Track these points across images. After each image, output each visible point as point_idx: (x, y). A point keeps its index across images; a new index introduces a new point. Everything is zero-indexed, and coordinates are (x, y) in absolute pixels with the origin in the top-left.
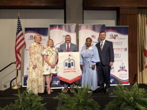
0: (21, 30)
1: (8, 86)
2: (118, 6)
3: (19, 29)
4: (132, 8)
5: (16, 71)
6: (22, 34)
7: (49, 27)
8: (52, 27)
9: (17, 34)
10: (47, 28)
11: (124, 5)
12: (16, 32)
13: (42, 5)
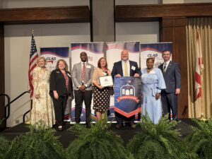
0: (36, 51)
1: (21, 121)
2: (160, 15)
3: (34, 50)
4: (179, 18)
5: (30, 102)
6: (37, 56)
7: (70, 46)
8: (74, 46)
9: (31, 56)
10: (68, 48)
11: (167, 15)
12: (29, 53)
13: (62, 18)
